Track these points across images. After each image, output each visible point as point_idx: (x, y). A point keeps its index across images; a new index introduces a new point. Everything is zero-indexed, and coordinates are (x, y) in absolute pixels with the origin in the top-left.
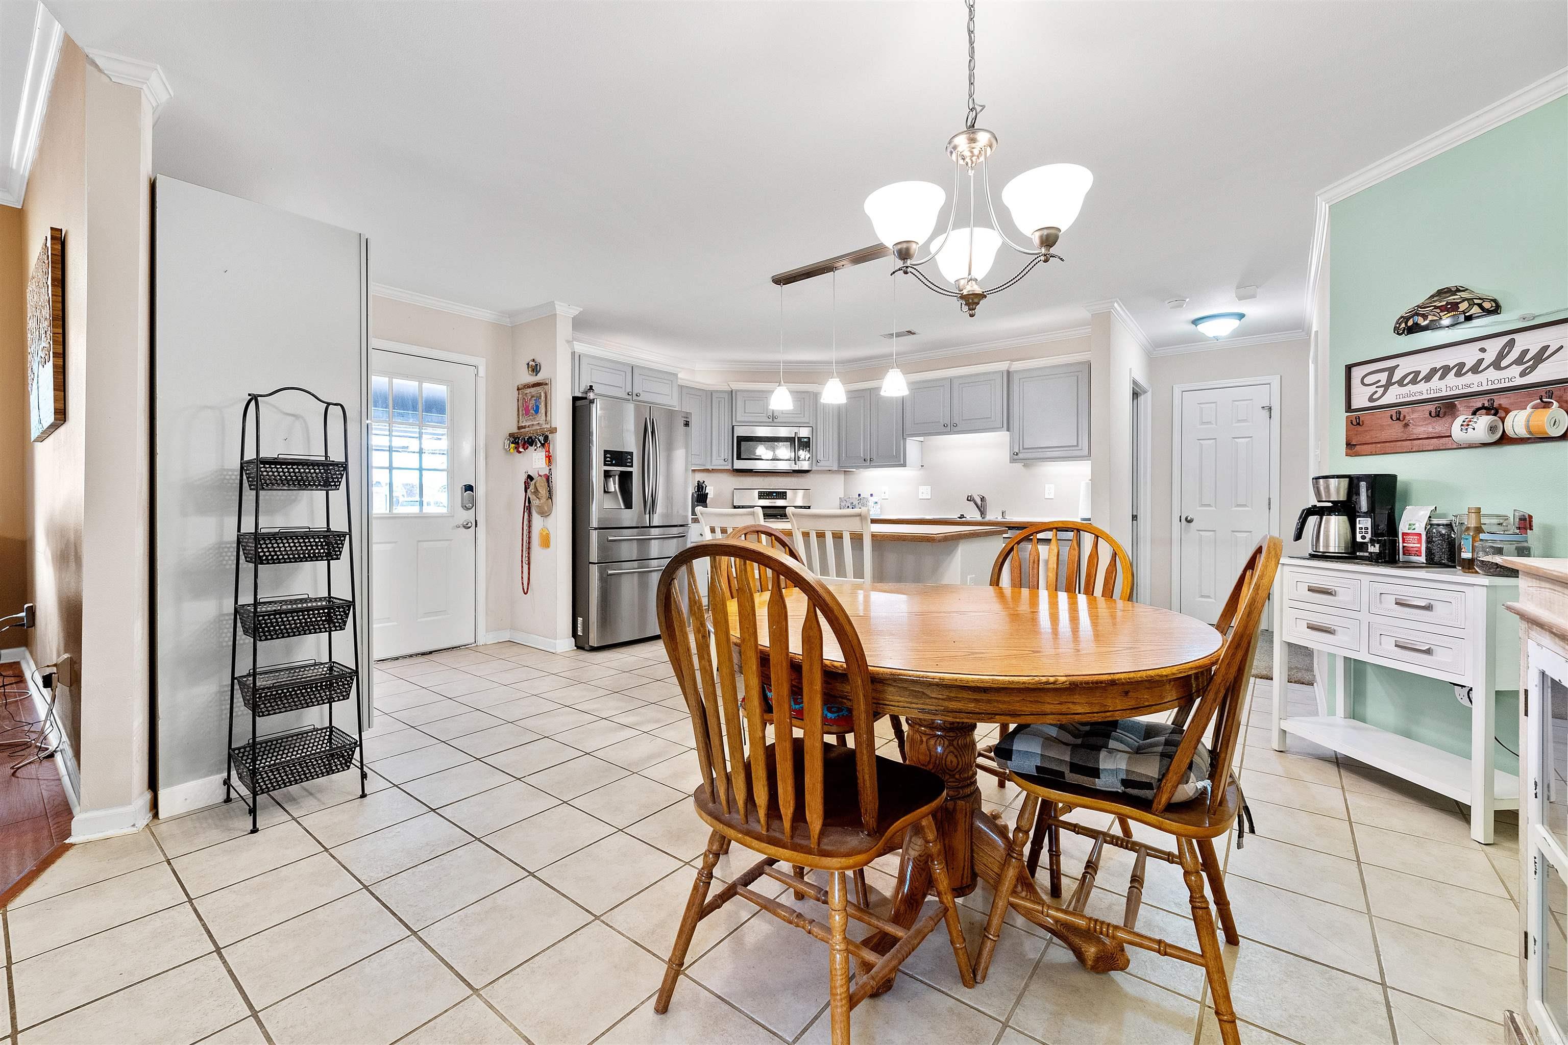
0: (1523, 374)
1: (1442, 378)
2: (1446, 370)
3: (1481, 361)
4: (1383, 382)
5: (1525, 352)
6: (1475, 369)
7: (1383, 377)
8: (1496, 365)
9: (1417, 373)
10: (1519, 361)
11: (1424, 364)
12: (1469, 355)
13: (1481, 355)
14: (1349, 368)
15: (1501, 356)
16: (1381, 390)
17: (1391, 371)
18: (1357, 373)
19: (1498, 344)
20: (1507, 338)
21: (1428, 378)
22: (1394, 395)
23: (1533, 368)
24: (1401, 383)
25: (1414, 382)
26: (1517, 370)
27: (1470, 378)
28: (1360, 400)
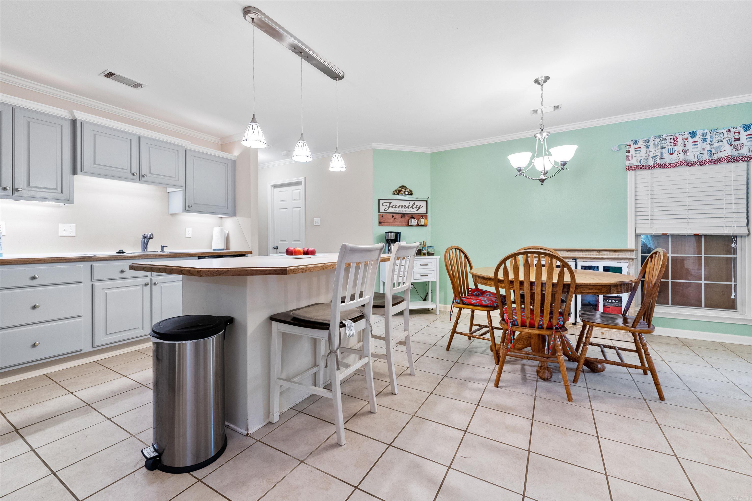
0: (417, 211)
1: (402, 208)
2: (402, 206)
3: (409, 206)
4: (388, 206)
5: (417, 206)
6: (408, 207)
7: (388, 204)
8: (412, 207)
9: (396, 205)
10: (416, 208)
11: (398, 203)
12: (407, 203)
13: (409, 204)
14: (379, 200)
15: (413, 206)
16: (387, 208)
17: (390, 203)
18: (381, 202)
19: (412, 203)
20: (414, 202)
21: (399, 207)
22: (390, 210)
23: (418, 209)
24: (392, 207)
25: (395, 207)
26: (415, 209)
27: (407, 209)
28: (382, 210)
